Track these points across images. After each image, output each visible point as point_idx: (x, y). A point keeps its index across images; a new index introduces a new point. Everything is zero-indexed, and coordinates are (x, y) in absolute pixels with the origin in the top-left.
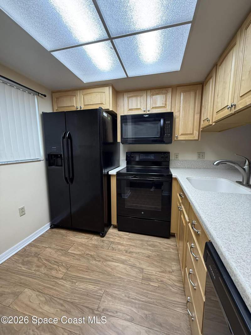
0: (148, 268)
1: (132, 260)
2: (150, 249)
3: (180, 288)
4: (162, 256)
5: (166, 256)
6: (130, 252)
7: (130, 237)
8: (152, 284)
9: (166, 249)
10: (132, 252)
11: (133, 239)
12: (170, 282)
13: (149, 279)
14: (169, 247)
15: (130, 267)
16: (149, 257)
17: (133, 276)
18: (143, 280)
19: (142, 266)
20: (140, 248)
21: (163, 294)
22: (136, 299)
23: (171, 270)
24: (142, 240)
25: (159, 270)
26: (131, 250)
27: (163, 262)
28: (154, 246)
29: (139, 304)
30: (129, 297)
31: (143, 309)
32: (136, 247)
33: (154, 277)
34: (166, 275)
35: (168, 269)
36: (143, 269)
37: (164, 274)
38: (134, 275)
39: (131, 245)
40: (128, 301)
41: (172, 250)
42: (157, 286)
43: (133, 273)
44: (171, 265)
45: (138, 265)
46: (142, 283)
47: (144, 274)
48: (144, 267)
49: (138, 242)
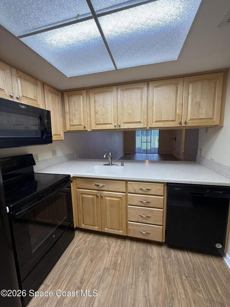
0: (105, 263)
1: (93, 280)
2: (83, 258)
3: (121, 242)
4: (93, 248)
5: (94, 244)
6: (81, 283)
7: (51, 283)
8: (119, 262)
9: (85, 243)
10: (82, 279)
11: (60, 277)
12: (117, 248)
13: (115, 263)
14: (84, 240)
15: (103, 283)
16: (92, 260)
17: (113, 279)
18: (116, 269)
19: (102, 270)
20: (77, 269)
21: (126, 254)
22: (132, 277)
23: (108, 245)
24: (66, 265)
25: (107, 253)
26: (77, 281)
27: (99, 249)
28: (79, 253)
29: (136, 275)
30: (132, 284)
31: (139, 272)
32: (75, 273)
33: (113, 259)
34: (112, 249)
36: (105, 268)
37: (111, 252)
38: (111, 277)
39: (70, 280)
40: (136, 285)
41: (89, 239)
42: (120, 258)
43: (108, 279)
44: (103, 244)
45: (100, 273)
46: (119, 270)
47: (111, 268)
48: (103, 267)
49: (66, 271)
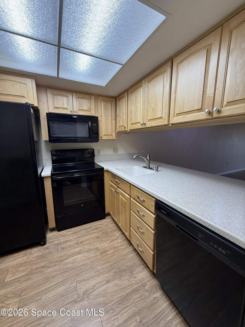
0: (101, 245)
1: (86, 247)
2: (95, 232)
3: (126, 244)
4: (106, 232)
5: (109, 231)
6: (81, 243)
7: (73, 231)
8: (109, 253)
9: (106, 226)
10: (83, 241)
11: (78, 232)
12: (119, 245)
13: (106, 251)
14: (108, 224)
15: (87, 253)
16: (97, 238)
17: (93, 257)
18: (102, 254)
19: (95, 247)
20: (87, 235)
21: (119, 254)
22: (103, 269)
23: (116, 237)
24: (85, 229)
25: (109, 242)
26: (81, 240)
27: (109, 235)
28: (97, 228)
29: (107, 270)
30: (98, 271)
31: (111, 271)
32: (84, 236)
33: (108, 248)
34: (115, 242)
35: (114, 238)
36: (97, 248)
37: (113, 242)
38: (94, 255)
39: (79, 237)
40: (99, 274)
41: (110, 225)
42: (112, 252)
43: (92, 254)
44: (114, 235)
45: (92, 247)
46: (102, 257)
47: (100, 251)
48: (98, 246)
49: (83, 232)
